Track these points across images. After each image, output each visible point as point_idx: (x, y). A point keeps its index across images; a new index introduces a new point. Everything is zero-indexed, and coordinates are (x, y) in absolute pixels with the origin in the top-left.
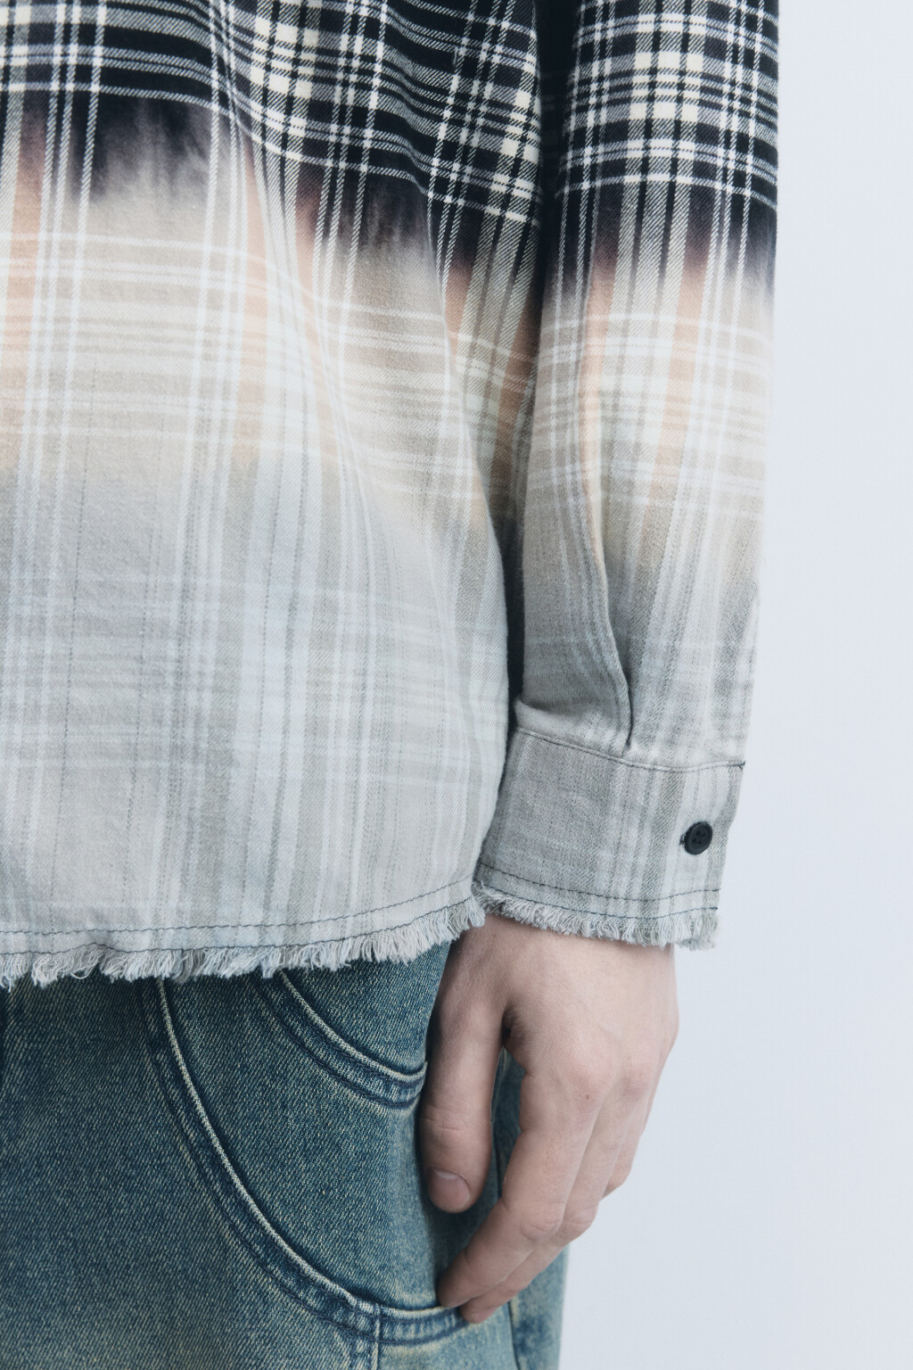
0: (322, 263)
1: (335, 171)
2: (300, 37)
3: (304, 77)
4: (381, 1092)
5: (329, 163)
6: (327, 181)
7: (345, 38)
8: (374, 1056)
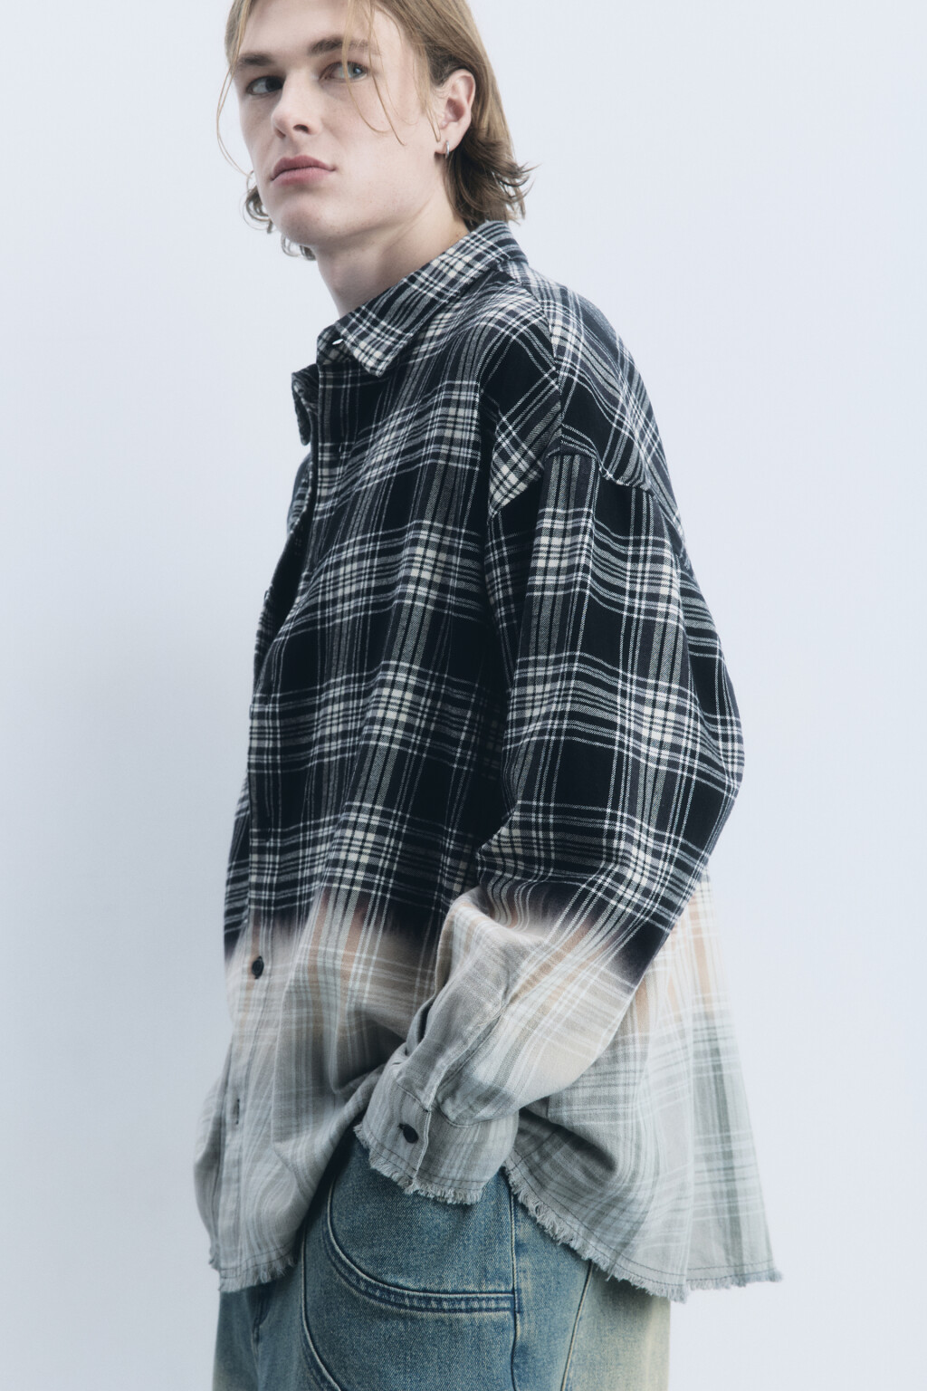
0: (366, 933)
1: (376, 896)
2: (365, 836)
3: (366, 854)
4: (355, 1282)
5: (374, 892)
6: (372, 900)
7: (388, 839)
8: (354, 1263)
